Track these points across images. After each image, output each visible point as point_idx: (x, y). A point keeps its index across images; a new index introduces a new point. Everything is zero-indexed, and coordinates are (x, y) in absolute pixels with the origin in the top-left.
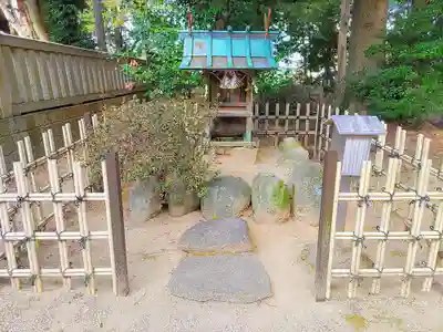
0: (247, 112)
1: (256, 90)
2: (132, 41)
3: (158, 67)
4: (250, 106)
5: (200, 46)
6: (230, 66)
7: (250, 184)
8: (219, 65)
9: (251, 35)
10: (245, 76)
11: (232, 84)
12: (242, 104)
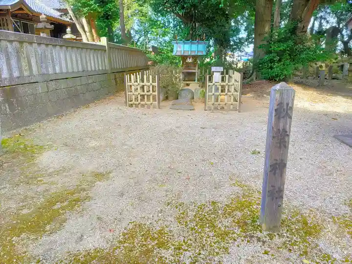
0: (196, 71)
1: (199, 62)
2: (137, 37)
3: (163, 55)
4: (197, 68)
5: (180, 47)
6: (189, 54)
7: (194, 91)
8: (186, 54)
9: (198, 43)
10: (195, 57)
11: (191, 60)
12: (194, 68)
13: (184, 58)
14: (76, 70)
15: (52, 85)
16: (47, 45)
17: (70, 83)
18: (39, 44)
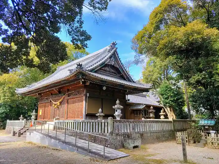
6: (207, 125)
13: (204, 126)
14: (159, 130)
15: (152, 134)
16: (151, 123)
17: (157, 134)
18: (149, 122)
